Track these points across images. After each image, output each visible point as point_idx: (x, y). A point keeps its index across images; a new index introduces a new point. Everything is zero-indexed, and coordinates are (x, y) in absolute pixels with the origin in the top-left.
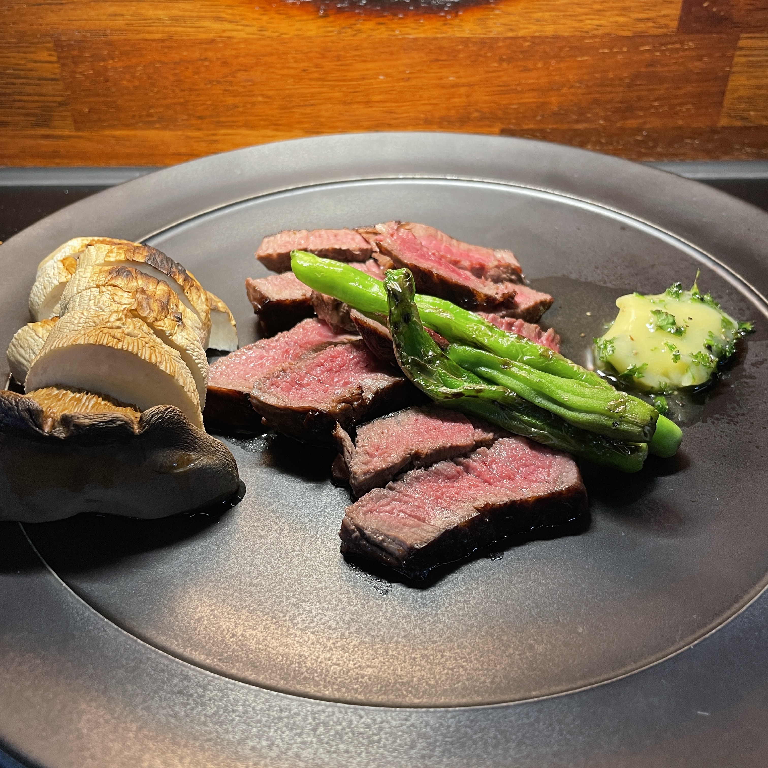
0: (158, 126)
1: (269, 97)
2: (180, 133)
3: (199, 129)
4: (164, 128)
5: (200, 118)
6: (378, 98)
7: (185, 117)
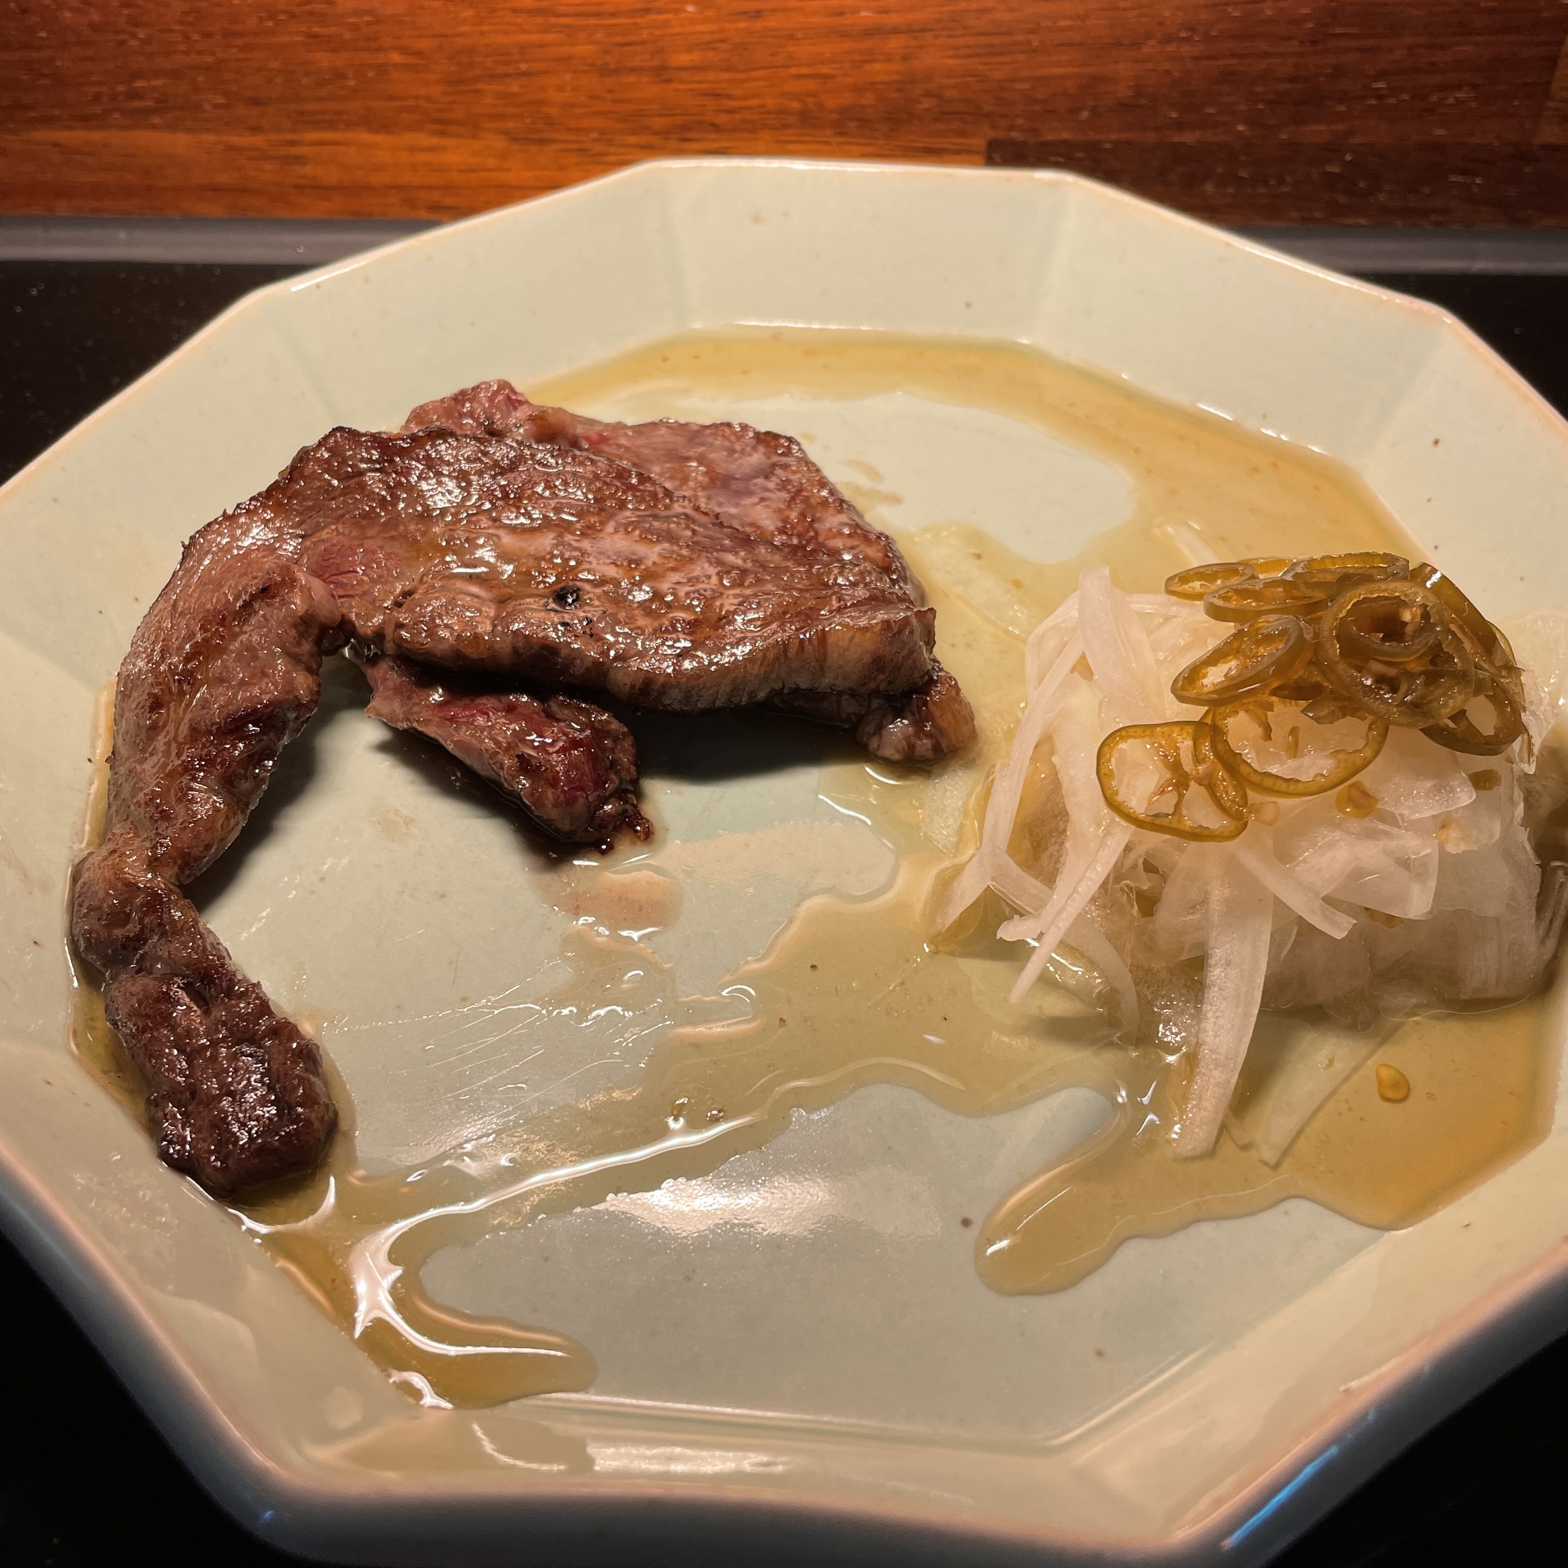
0: (156, 120)
1: (418, 54)
2: (210, 138)
3: (256, 130)
4: (173, 127)
5: (255, 102)
6: (684, 59)
7: (220, 100)
